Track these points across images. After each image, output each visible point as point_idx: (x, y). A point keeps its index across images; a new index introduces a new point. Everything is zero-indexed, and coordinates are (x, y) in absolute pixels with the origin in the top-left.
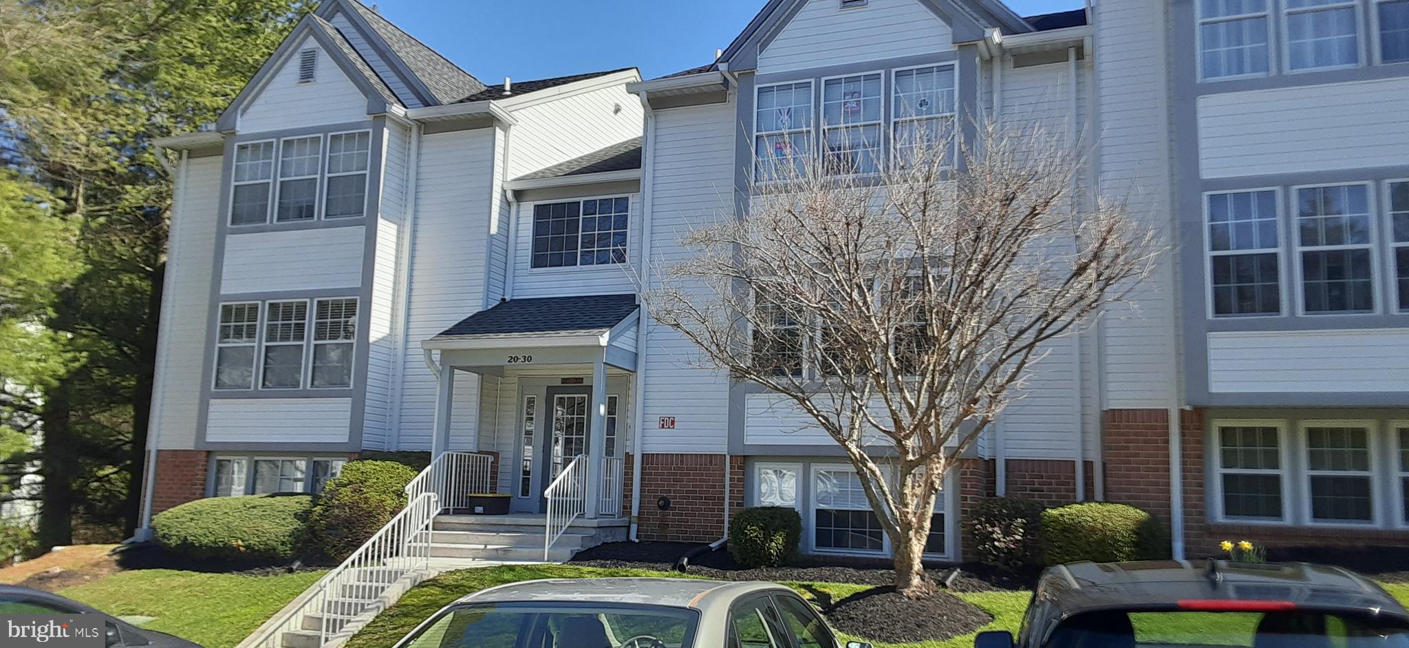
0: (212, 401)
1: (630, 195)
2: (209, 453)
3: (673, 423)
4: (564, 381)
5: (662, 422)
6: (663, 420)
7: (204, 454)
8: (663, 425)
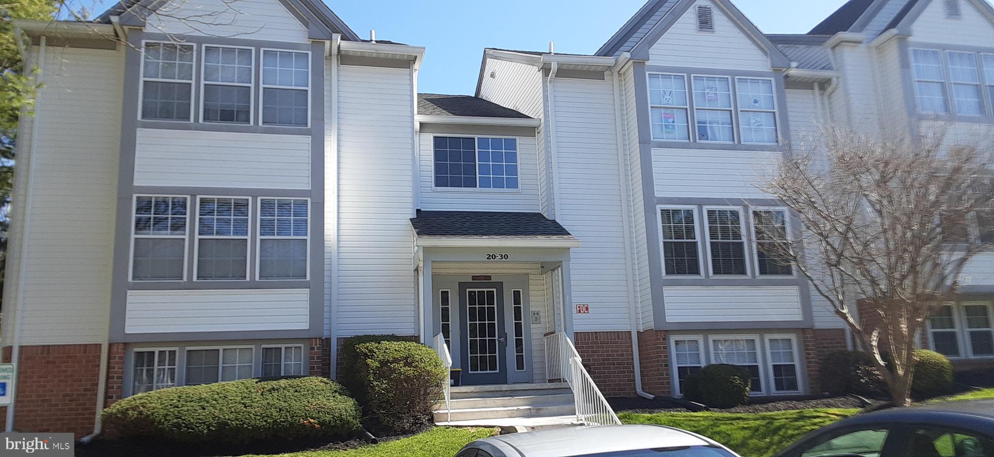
0: (129, 292)
1: (517, 138)
2: (126, 344)
3: (587, 309)
4: (474, 278)
5: (578, 309)
6: (579, 307)
7: (121, 346)
8: (580, 311)
